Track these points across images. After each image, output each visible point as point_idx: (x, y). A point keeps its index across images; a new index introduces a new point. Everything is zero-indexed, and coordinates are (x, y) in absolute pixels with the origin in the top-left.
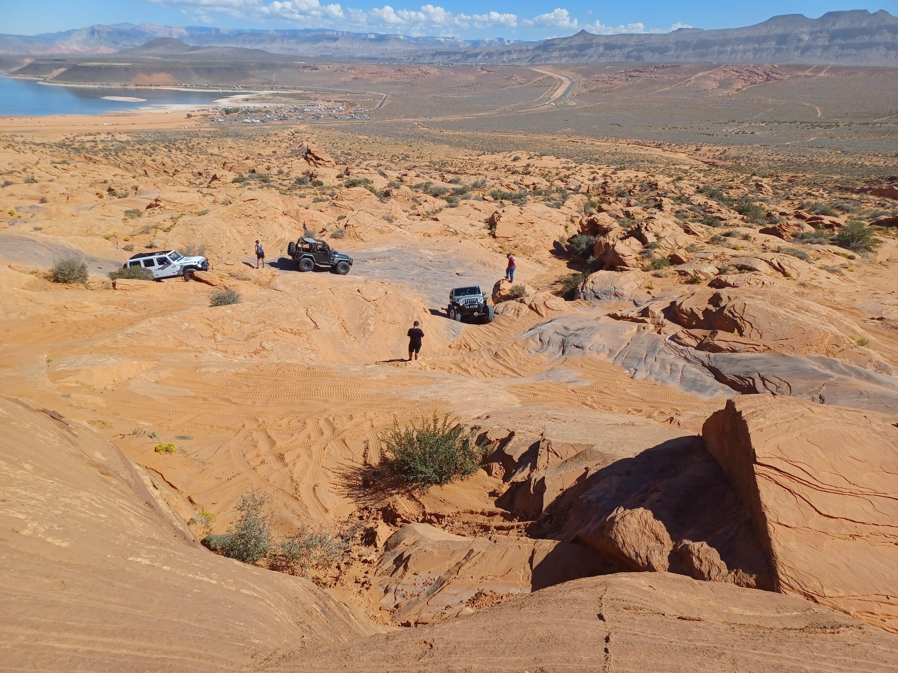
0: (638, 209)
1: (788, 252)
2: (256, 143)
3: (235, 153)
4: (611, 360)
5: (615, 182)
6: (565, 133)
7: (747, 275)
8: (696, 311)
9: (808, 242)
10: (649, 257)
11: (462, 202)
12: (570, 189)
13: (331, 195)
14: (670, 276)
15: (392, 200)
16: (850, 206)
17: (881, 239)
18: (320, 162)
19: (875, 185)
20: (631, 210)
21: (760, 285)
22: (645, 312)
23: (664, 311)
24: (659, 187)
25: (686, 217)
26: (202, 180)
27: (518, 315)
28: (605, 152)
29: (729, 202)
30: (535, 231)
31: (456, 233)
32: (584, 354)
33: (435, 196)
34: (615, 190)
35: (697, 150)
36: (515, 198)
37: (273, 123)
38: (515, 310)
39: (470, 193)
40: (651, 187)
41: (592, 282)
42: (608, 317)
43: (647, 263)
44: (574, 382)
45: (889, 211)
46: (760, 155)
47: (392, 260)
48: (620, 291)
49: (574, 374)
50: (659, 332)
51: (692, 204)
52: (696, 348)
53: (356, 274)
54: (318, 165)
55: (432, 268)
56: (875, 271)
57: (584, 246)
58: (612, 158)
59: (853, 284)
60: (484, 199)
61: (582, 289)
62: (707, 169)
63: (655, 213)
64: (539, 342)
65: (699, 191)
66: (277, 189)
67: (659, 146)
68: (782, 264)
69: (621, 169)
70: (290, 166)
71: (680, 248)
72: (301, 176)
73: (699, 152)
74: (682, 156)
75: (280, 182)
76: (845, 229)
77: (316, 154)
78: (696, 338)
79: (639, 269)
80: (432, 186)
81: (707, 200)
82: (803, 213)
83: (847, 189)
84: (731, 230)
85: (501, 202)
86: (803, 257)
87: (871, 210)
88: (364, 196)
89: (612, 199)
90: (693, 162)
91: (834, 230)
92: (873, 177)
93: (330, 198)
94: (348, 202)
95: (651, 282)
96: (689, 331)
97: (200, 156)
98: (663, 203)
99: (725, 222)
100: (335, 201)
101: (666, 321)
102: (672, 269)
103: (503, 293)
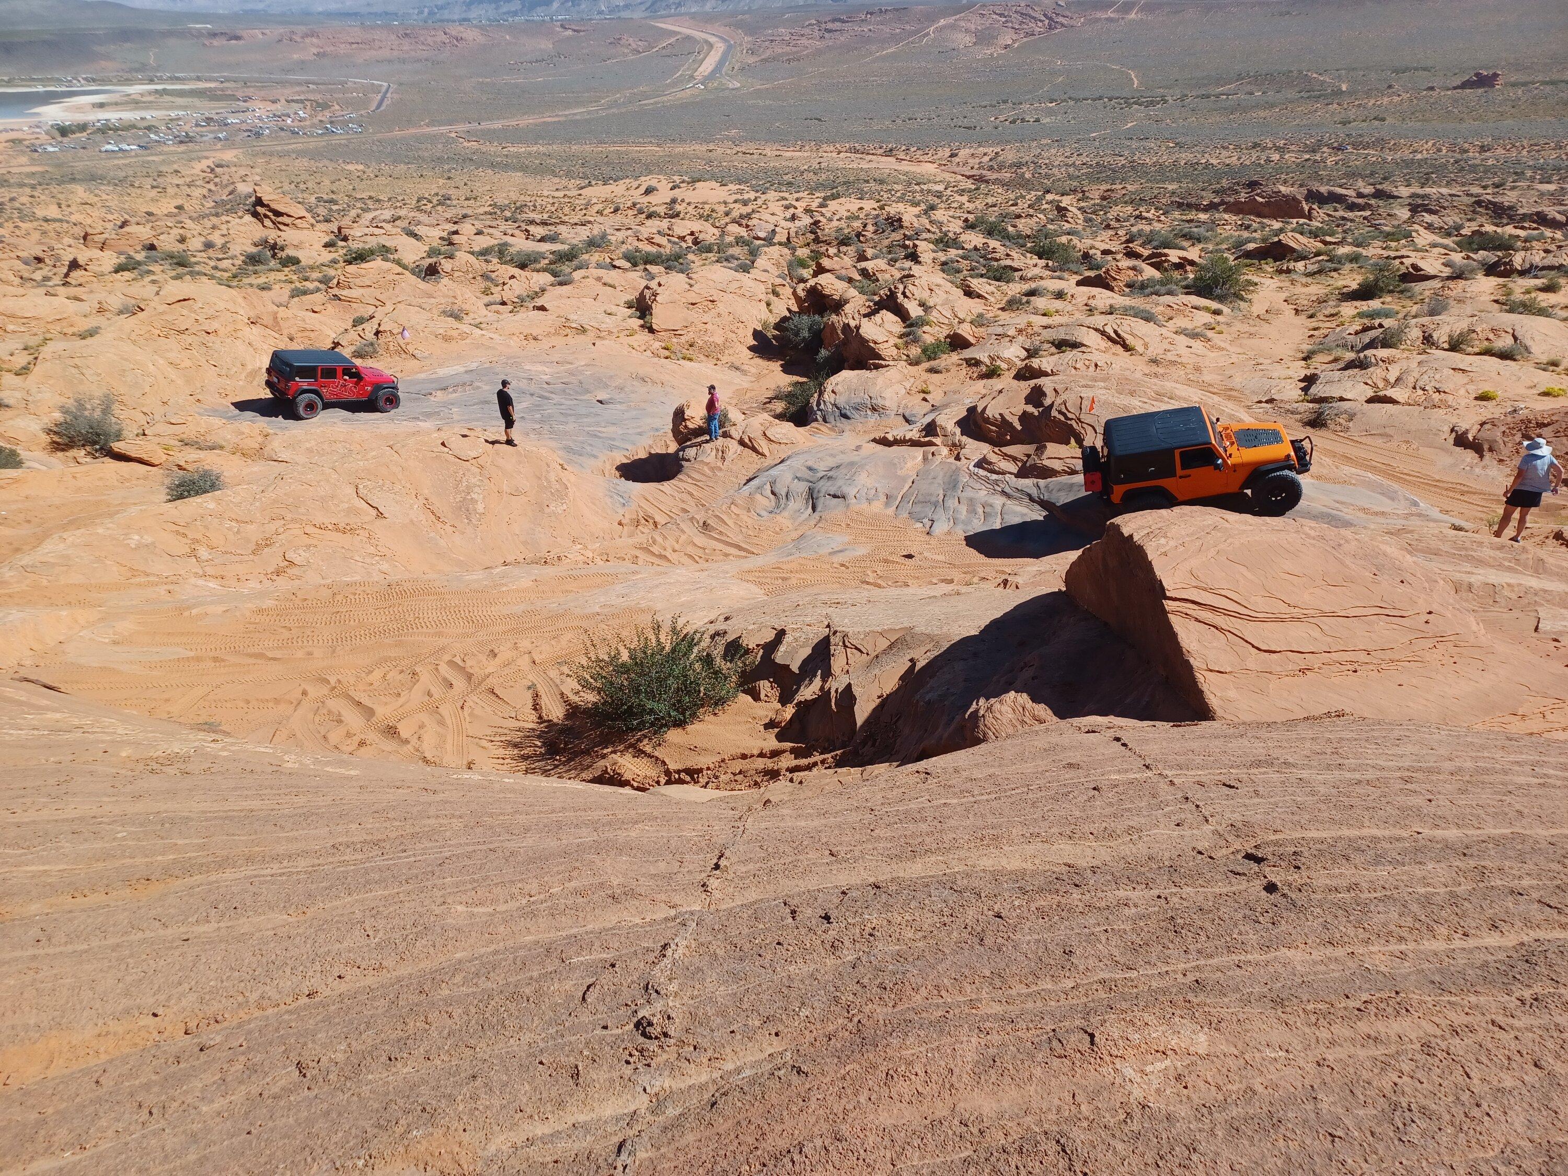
0: (881, 263)
1: (1127, 311)
2: (139, 191)
3: (96, 213)
4: (891, 511)
5: (830, 220)
6: (728, 138)
7: (1070, 355)
8: (1008, 417)
9: (1152, 294)
10: (916, 341)
11: (577, 275)
12: (758, 238)
13: (325, 281)
14: (954, 369)
15: (445, 281)
16: (1202, 230)
17: (1255, 279)
18: (284, 219)
19: (1229, 196)
20: (869, 265)
21: (1092, 368)
22: (931, 429)
23: (959, 423)
24: (905, 224)
25: (958, 271)
26: (46, 271)
27: (723, 459)
28: (802, 168)
29: (1018, 240)
30: (719, 315)
31: (583, 330)
32: (848, 506)
33: (523, 266)
34: (834, 235)
35: (952, 156)
36: (668, 260)
37: (166, 149)
38: (717, 450)
39: (585, 257)
40: (892, 224)
41: (833, 392)
42: (874, 445)
43: (915, 351)
44: (841, 551)
45: (1257, 235)
46: (1053, 158)
47: (478, 388)
48: (880, 402)
49: (839, 539)
50: (958, 458)
51: (963, 248)
52: (1017, 476)
53: (418, 419)
54: (281, 227)
55: (553, 396)
56: (1252, 330)
57: (805, 334)
58: (815, 178)
59: (1225, 352)
60: (615, 267)
61: (818, 404)
62: (973, 187)
63: (910, 269)
64: (772, 497)
65: (969, 226)
66: (212, 277)
67: (889, 153)
68: (1120, 332)
69: (835, 197)
70: (225, 232)
71: (961, 321)
72: (254, 250)
73: (956, 160)
74: (929, 169)
75: (212, 263)
76: (1202, 268)
77: (274, 206)
78: (1015, 459)
79: (904, 363)
80: (512, 250)
81: (985, 240)
82: (1136, 247)
83: (1190, 206)
84: (1033, 285)
85: (646, 269)
86: (1148, 318)
87: (1232, 236)
88: (390, 277)
89: (832, 251)
90: (948, 177)
91: (1186, 272)
92: (1225, 183)
93: (322, 286)
94: (362, 291)
95: (925, 382)
96: (1004, 449)
97: (21, 224)
98: (919, 249)
99: (1020, 273)
100: (336, 291)
101: (965, 439)
102: (955, 357)
103: (691, 425)
